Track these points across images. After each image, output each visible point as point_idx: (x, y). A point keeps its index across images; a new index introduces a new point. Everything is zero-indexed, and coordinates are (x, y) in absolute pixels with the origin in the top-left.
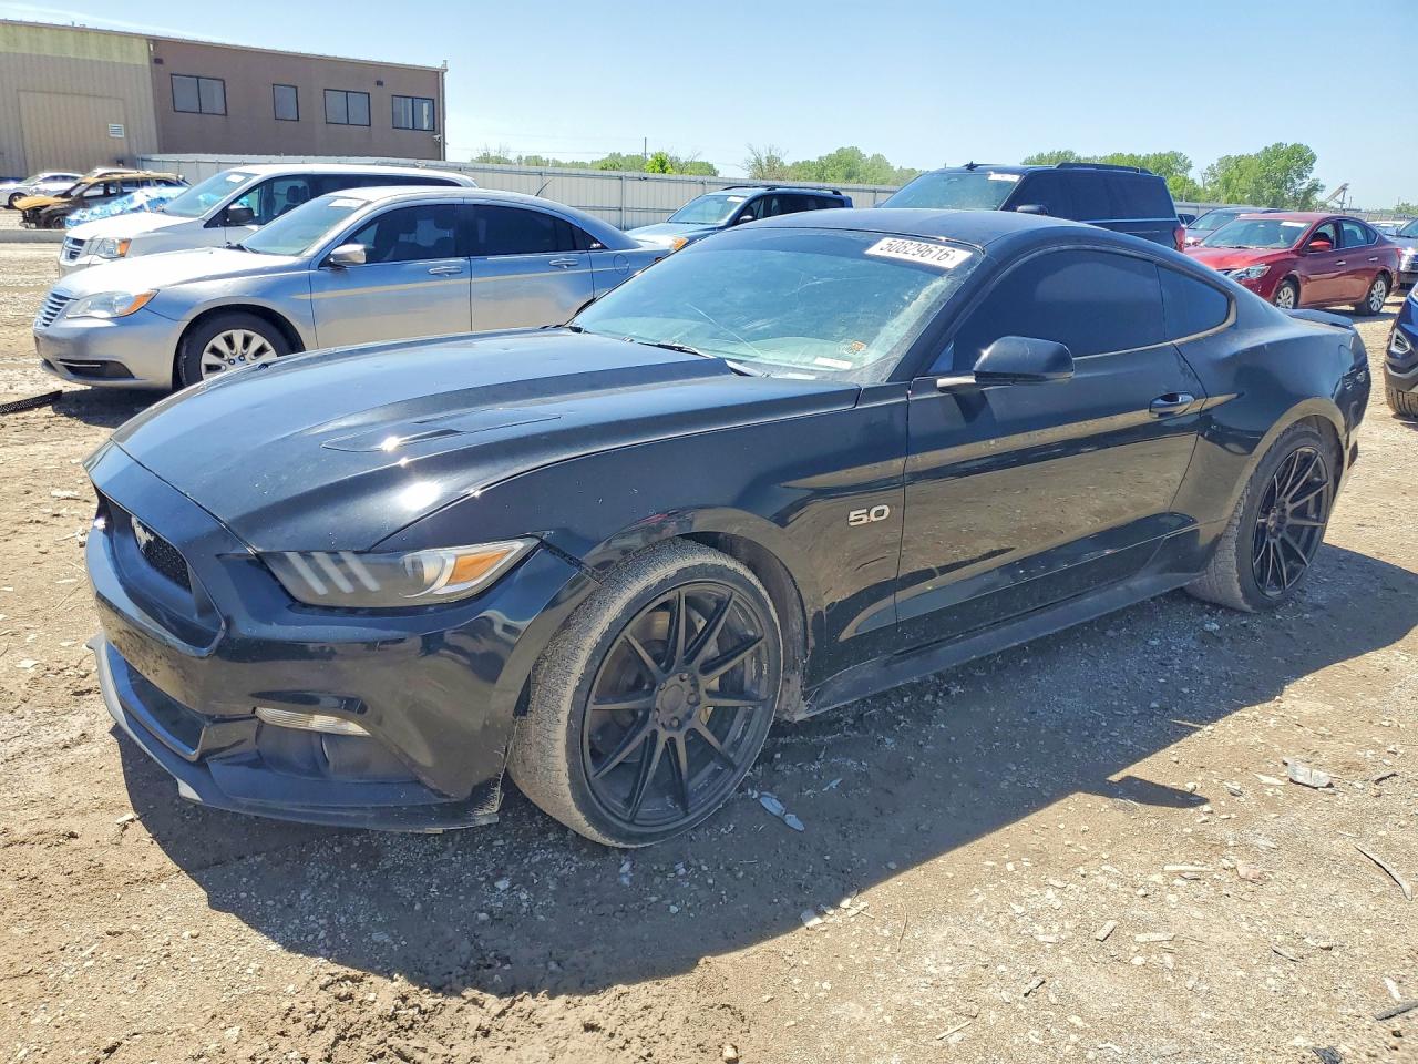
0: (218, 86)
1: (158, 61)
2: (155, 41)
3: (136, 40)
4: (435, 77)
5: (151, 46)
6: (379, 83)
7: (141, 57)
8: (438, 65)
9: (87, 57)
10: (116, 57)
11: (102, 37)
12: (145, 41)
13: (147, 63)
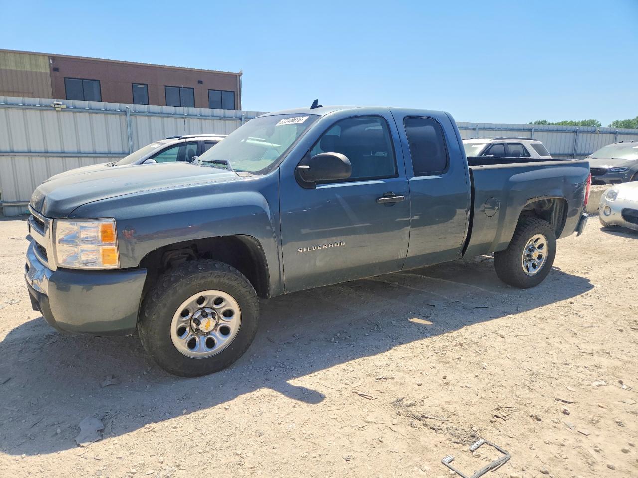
0: (95, 84)
1: (55, 70)
2: (54, 58)
3: (41, 57)
4: (235, 79)
5: (51, 60)
6: (200, 82)
7: (44, 68)
8: (237, 71)
9: (8, 68)
10: (28, 68)
11: (18, 55)
12: (47, 58)
13: (48, 71)
